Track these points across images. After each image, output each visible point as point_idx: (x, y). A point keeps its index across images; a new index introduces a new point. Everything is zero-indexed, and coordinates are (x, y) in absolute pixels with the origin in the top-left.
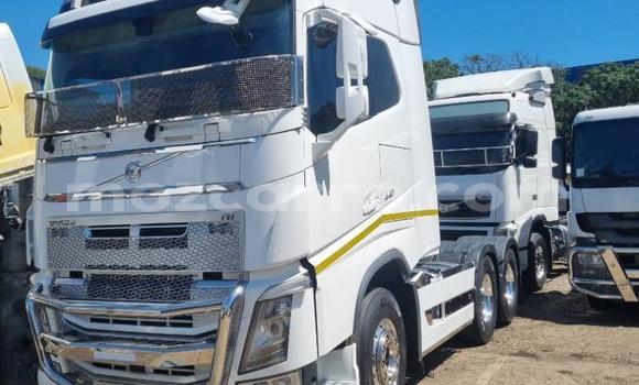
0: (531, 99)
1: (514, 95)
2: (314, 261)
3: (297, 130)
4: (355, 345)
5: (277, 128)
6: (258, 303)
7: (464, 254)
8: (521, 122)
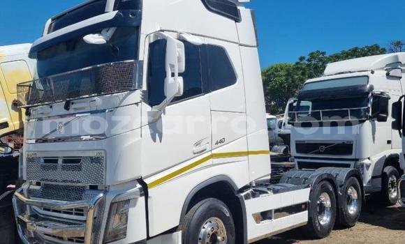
0: (388, 75)
1: (373, 72)
2: (147, 181)
3: (137, 104)
4: (180, 232)
5: (125, 102)
6: (112, 204)
7: (306, 179)
8: (377, 90)
